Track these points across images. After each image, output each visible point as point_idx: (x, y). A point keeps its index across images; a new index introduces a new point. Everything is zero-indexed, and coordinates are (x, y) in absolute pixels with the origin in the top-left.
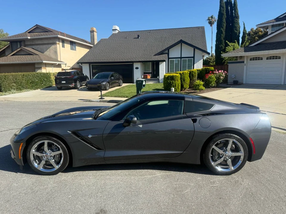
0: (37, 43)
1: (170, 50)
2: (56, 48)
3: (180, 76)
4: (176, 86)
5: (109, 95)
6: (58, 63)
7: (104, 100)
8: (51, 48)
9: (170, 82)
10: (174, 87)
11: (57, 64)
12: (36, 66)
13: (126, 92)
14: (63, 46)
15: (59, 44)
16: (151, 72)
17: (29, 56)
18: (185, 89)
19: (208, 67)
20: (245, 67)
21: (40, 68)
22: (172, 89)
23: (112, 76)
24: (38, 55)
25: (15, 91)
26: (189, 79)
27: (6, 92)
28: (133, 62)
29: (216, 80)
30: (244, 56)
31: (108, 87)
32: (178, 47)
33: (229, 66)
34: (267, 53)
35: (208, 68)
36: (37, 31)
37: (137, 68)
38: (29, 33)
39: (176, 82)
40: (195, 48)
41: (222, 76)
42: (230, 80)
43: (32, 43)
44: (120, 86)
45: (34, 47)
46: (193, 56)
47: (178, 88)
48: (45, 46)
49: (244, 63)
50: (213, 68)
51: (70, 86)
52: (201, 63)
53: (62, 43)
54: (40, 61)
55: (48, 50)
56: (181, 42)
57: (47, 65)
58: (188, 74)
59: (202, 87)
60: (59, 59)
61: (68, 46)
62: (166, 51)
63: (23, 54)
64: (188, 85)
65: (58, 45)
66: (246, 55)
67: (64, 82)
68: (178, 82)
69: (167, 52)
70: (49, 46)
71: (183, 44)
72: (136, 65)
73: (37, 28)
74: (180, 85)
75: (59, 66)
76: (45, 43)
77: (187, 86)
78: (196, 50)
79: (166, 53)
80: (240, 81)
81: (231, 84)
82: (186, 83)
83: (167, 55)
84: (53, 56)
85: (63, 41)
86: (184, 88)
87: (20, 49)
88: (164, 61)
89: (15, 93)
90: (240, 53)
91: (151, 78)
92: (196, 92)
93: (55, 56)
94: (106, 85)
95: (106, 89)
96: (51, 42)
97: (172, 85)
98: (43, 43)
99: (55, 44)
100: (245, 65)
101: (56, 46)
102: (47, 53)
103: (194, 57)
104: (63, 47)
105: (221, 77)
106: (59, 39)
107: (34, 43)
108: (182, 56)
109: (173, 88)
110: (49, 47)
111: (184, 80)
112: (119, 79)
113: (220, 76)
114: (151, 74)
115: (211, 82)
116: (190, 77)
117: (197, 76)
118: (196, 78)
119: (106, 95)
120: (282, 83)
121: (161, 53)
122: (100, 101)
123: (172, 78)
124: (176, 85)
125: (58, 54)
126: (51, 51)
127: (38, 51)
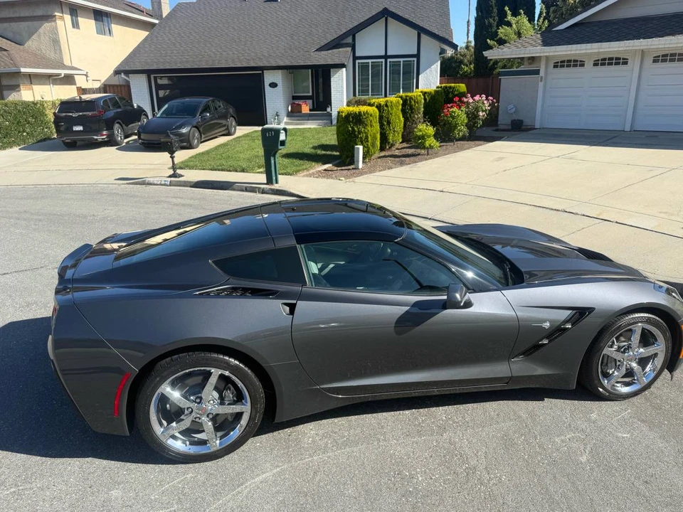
1: (356, 35)
2: (55, 32)
3: (378, 114)
4: (368, 141)
5: (196, 166)
6: (63, 72)
7: (181, 179)
8: (41, 30)
9: (353, 128)
10: (362, 144)
11: (63, 75)
12: (5, 82)
13: (242, 156)
14: (75, 25)
15: (62, 18)
16: (311, 94)
18: (392, 145)
19: (453, 85)
20: (541, 84)
21: (15, 88)
22: (358, 148)
23: (206, 109)
24: (6, 51)
26: (402, 119)
28: (263, 69)
29: (466, 121)
30: (541, 56)
31: (197, 139)
32: (378, 29)
33: (502, 81)
34: (596, 51)
35: (450, 87)
37: (273, 85)
39: (369, 129)
40: (421, 31)
41: (483, 111)
42: (504, 120)
44: (229, 134)
46: (415, 53)
47: (373, 145)
48: (23, 25)
49: (539, 74)
50: (464, 85)
51: (96, 137)
52: (437, 72)
53: (72, 15)
54: (13, 69)
55: (33, 37)
56: (386, 14)
57: (32, 79)
58: (400, 107)
59: (431, 141)
60: (67, 62)
61: (88, 24)
62: (346, 39)
64: (400, 135)
65: (59, 22)
66: (546, 54)
67: (80, 128)
68: (374, 129)
69: (349, 40)
70: (36, 23)
71: (389, 19)
72: (269, 77)
74: (378, 136)
75: (69, 80)
76: (22, 15)
77: (396, 137)
78: (424, 38)
79: (347, 45)
80: (527, 122)
81: (505, 127)
82: (394, 131)
83: (349, 49)
84: (52, 55)
85: (75, 10)
86: (389, 143)
88: (342, 66)
90: (531, 48)
91: (310, 110)
92: (419, 154)
93: (55, 53)
94: (191, 135)
95: (190, 145)
96: (39, 12)
97: (358, 137)
98: (17, 15)
99: (50, 17)
100: (541, 81)
101: (53, 23)
102: (31, 44)
103: (418, 56)
104: (74, 27)
105: (481, 114)
106: (61, 5)
108: (389, 54)
109: (361, 147)
110: (36, 30)
111: (389, 123)
112: (225, 117)
113: (477, 109)
114: (310, 101)
115: (456, 127)
116: (403, 111)
117: (423, 109)
118: (421, 115)
119: (186, 165)
120: (627, 128)
121: (336, 44)
122: (171, 184)
123: (358, 119)
124: (367, 137)
125: (62, 46)
126: (42, 38)
127: (8, 39)
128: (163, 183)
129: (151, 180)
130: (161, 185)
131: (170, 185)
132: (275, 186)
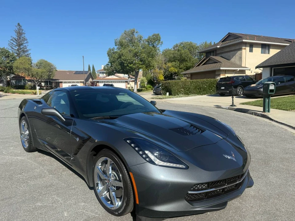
0: (225, 51)
2: (241, 54)
6: (238, 69)
7: (234, 107)
8: (237, 54)
11: (238, 70)
12: (217, 73)
14: (251, 51)
15: (245, 49)
17: (214, 64)
21: (219, 75)
24: (221, 62)
25: (182, 95)
27: (175, 95)
36: (230, 38)
38: (222, 42)
43: (221, 52)
45: (223, 55)
48: (231, 53)
53: (250, 47)
54: (218, 68)
55: (234, 57)
57: (226, 71)
60: (243, 65)
61: (257, 51)
63: (211, 62)
65: (243, 51)
67: (223, 88)
70: (236, 52)
73: (230, 36)
84: (238, 63)
85: (252, 46)
87: (208, 59)
89: (182, 97)
93: (240, 62)
96: (237, 48)
98: (230, 50)
99: (240, 49)
101: (241, 51)
102: (233, 60)
104: (250, 52)
106: (246, 44)
107: (223, 51)
110: (235, 54)
125: (242, 60)
126: (237, 57)
127: (225, 59)
128: (226, 108)
129: (222, 107)
130: (225, 109)
131: (228, 109)
132: (266, 114)
